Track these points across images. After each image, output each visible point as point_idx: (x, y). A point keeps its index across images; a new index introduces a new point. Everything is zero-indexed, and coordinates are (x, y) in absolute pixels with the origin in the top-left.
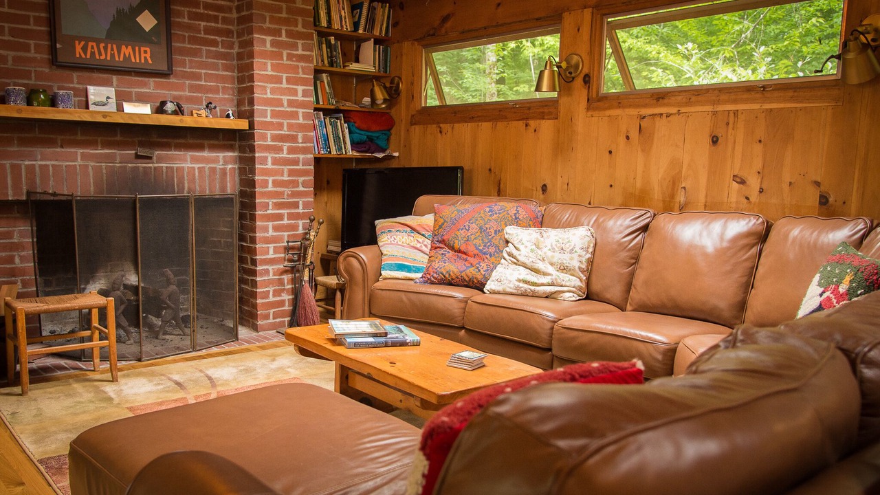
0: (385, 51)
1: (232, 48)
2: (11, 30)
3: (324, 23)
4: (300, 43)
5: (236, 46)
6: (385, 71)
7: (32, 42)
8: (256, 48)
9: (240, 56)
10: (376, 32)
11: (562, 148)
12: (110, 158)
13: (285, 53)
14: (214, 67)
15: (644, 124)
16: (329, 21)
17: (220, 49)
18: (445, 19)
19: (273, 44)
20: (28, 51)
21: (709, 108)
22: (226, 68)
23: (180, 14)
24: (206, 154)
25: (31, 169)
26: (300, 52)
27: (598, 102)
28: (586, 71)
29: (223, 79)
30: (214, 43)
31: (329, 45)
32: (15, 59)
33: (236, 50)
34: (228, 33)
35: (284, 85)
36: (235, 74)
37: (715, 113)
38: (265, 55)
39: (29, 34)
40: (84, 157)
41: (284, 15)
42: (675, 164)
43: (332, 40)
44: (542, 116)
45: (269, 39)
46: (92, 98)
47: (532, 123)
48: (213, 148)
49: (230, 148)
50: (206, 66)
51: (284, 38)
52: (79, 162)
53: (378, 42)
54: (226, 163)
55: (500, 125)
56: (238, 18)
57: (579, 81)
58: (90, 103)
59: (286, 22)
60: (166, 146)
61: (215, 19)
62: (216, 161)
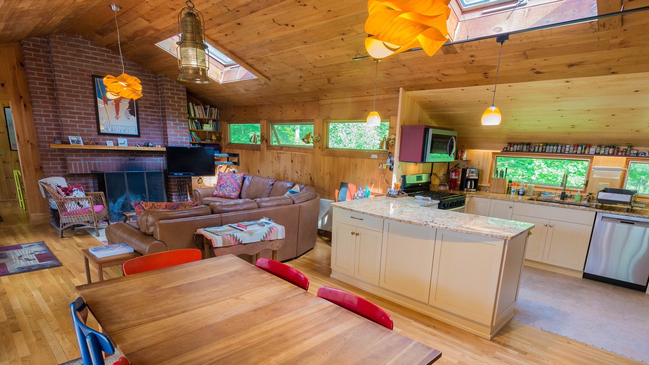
0: (217, 124)
1: (160, 124)
2: (85, 122)
3: (193, 116)
4: (183, 123)
5: (162, 124)
6: (217, 130)
7: (92, 125)
8: (168, 126)
9: (163, 127)
10: (213, 118)
11: (262, 159)
12: (121, 160)
13: (178, 127)
14: (155, 131)
15: (279, 155)
16: (195, 115)
17: (156, 125)
18: (233, 116)
19: (174, 124)
20: (91, 128)
21: (290, 152)
22: (159, 131)
23: (142, 115)
24: (153, 158)
25: (95, 164)
26: (184, 126)
27: (270, 147)
28: (266, 138)
29: (158, 134)
30: (154, 123)
31: (196, 123)
32: (87, 131)
33: (162, 125)
34: (159, 120)
35: (179, 137)
36: (162, 133)
37: (292, 154)
38: (171, 127)
39: (91, 123)
40: (112, 160)
41: (177, 115)
42: (285, 167)
43: (196, 120)
44: (257, 150)
45: (172, 122)
46: (119, 142)
47: (255, 152)
48: (155, 156)
49: (162, 156)
50: (152, 131)
51: (177, 122)
52: (110, 161)
53: (214, 121)
54: (161, 161)
55: (248, 151)
56: (162, 115)
57: (265, 141)
58: (119, 143)
59: (178, 117)
60: (140, 156)
61: (154, 116)
62: (157, 160)
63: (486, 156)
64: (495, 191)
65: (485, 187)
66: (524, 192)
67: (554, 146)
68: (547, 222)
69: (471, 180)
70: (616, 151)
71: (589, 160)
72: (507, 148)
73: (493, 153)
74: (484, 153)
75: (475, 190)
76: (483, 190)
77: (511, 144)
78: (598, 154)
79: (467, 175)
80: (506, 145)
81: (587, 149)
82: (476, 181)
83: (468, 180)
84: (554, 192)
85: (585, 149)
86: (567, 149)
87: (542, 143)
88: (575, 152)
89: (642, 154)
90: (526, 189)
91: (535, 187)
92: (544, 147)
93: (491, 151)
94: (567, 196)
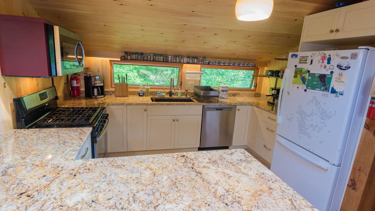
63: (104, 64)
64: (121, 95)
65: (109, 92)
66: (143, 93)
67: (161, 56)
68: (174, 118)
69: (97, 87)
70: (198, 61)
71: (180, 67)
72: (124, 57)
73: (110, 61)
74: (102, 61)
75: (103, 96)
76: (108, 95)
77: (126, 53)
78: (188, 63)
79: (93, 83)
80: (123, 54)
81: (182, 59)
82: (102, 88)
83: (94, 87)
84: (163, 91)
85: (181, 59)
86: (170, 59)
87: (152, 54)
88: (175, 61)
89: (212, 63)
90: (144, 90)
91: (150, 88)
92: (154, 57)
93: (108, 59)
94: (173, 94)
